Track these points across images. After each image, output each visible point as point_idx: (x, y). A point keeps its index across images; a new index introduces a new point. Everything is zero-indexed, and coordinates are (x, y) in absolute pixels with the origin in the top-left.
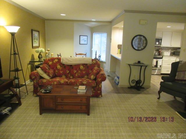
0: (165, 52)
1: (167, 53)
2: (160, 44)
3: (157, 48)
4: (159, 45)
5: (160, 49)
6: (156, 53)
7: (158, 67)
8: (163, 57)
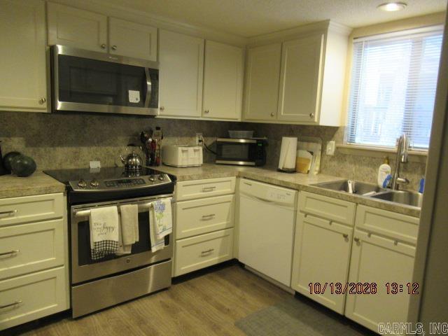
0: (180, 149)
1: (189, 155)
2: (150, 99)
3: (136, 127)
4: (144, 111)
5: (151, 133)
6: (131, 157)
7: (154, 249)
8: (173, 178)
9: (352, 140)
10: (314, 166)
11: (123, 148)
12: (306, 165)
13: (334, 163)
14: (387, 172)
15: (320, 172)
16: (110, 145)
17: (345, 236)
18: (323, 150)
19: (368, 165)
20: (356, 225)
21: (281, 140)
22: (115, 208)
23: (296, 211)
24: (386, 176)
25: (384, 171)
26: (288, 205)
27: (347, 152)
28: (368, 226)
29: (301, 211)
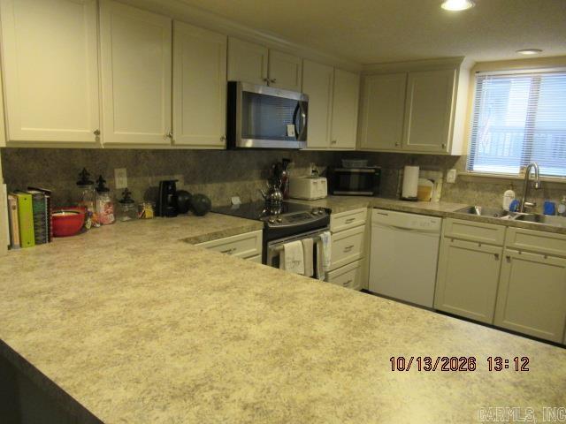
0: (312, 181)
1: (317, 188)
6: (271, 191)
9: (471, 169)
10: (436, 194)
11: (256, 182)
12: (428, 193)
13: (456, 191)
14: (512, 198)
15: (441, 199)
16: (246, 179)
17: (497, 255)
18: (444, 178)
19: (492, 191)
20: (506, 245)
21: (403, 168)
22: (299, 242)
23: (440, 237)
24: (511, 201)
25: (508, 197)
26: (432, 232)
27: (470, 179)
28: (517, 244)
29: (446, 237)
